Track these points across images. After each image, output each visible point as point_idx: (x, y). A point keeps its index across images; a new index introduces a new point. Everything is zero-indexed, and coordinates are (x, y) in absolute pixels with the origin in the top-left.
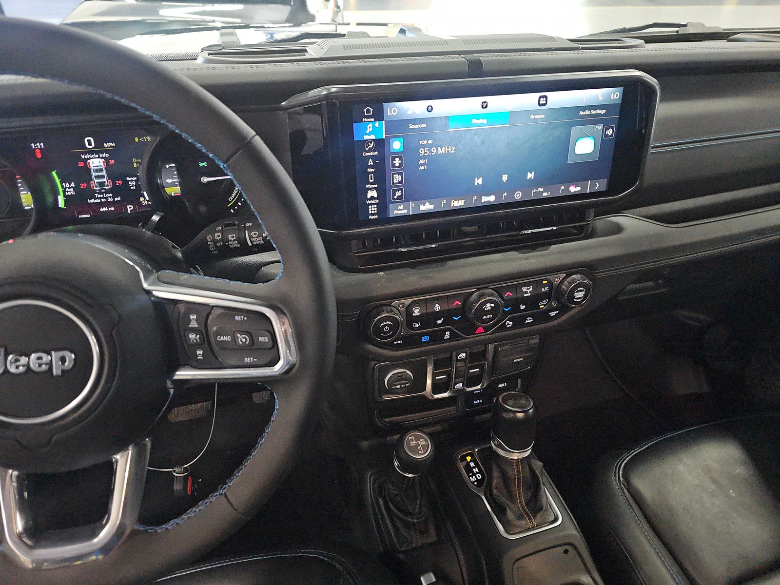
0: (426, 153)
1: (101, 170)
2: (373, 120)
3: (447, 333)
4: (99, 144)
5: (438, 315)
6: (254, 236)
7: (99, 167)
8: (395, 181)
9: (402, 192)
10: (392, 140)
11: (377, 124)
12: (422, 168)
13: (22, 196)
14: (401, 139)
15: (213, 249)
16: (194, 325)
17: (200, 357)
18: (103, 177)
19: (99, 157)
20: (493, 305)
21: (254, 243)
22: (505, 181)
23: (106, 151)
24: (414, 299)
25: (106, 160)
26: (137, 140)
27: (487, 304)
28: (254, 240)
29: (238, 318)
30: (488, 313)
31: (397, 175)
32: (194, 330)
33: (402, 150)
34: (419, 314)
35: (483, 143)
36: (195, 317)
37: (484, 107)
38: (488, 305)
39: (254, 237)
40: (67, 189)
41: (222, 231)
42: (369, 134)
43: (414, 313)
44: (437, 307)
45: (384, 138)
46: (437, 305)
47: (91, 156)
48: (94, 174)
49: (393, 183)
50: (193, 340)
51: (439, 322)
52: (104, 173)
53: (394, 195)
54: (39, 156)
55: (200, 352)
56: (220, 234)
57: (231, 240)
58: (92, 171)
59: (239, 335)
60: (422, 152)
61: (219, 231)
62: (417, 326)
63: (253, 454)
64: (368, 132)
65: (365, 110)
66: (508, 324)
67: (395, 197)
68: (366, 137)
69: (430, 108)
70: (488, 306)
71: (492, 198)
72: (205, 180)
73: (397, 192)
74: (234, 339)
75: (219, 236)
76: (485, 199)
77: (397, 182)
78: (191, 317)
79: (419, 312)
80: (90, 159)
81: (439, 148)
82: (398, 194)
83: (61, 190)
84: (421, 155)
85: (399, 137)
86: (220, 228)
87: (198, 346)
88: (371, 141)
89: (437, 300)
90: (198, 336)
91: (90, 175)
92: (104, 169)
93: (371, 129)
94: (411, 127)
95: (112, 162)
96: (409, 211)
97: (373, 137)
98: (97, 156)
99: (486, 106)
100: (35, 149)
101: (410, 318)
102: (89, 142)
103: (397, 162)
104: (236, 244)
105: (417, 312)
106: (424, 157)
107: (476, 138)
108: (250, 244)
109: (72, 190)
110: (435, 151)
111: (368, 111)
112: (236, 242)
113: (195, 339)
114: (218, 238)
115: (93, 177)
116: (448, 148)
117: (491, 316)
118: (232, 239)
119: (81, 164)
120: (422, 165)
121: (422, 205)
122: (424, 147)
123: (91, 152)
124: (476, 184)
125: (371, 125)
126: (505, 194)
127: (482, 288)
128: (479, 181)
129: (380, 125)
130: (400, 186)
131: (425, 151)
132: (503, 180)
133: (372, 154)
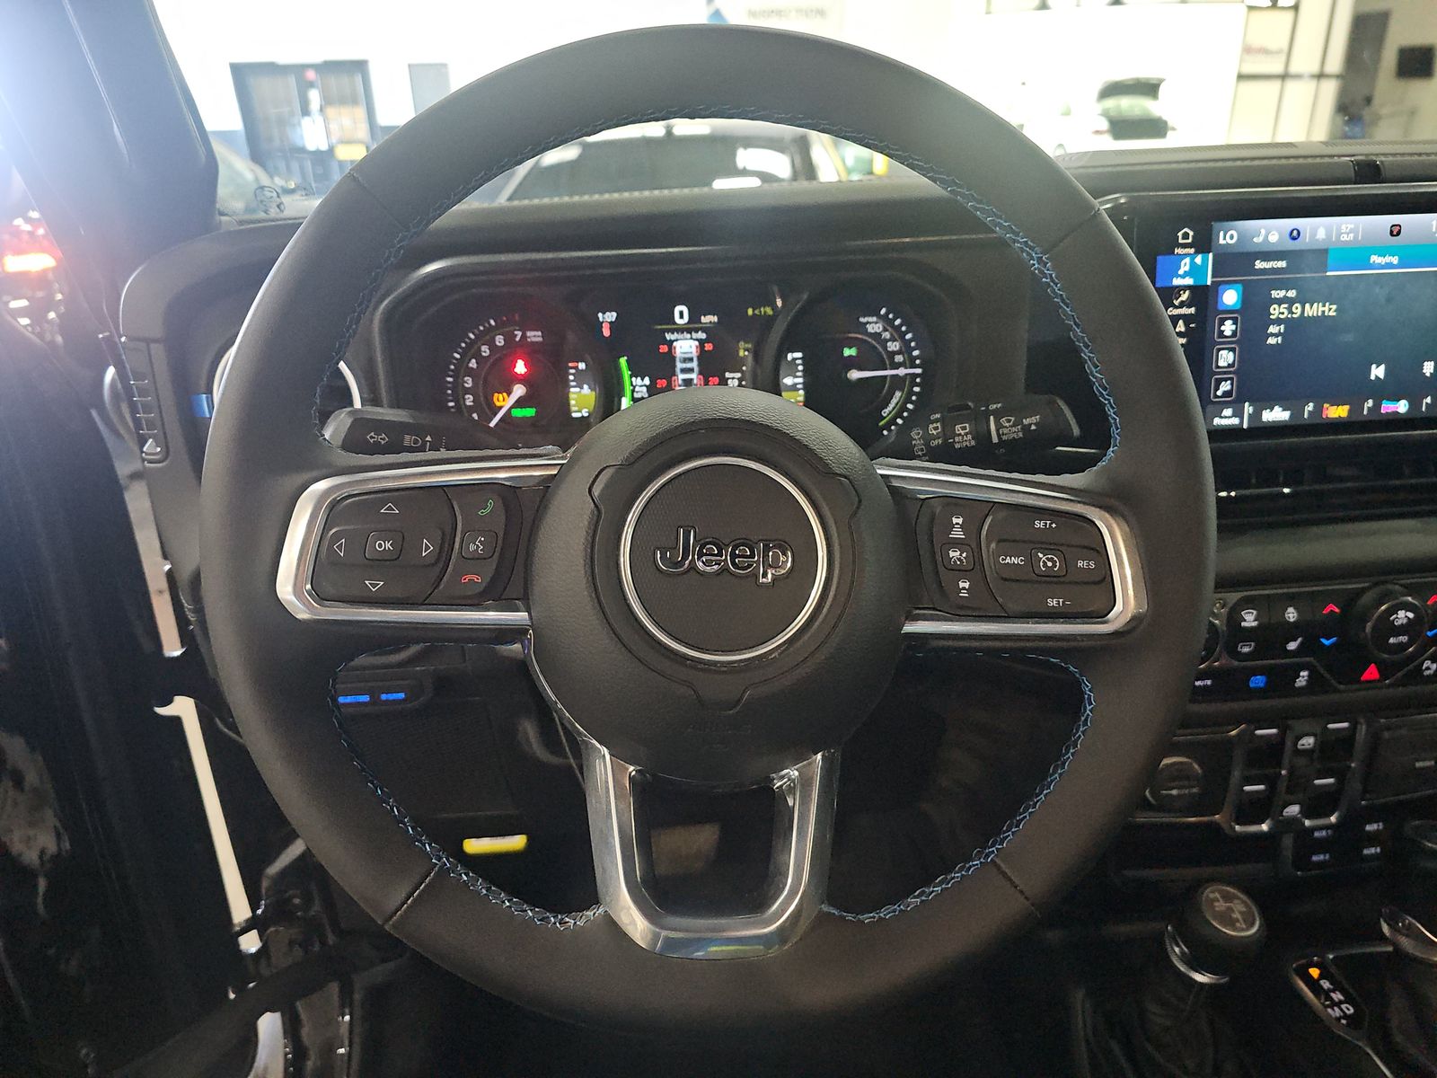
0: (1283, 313)
1: (691, 360)
2: (1192, 251)
3: (1302, 674)
4: (694, 318)
5: (1292, 631)
6: (1007, 425)
7: (689, 356)
8: (1221, 363)
9: (1232, 384)
10: (1221, 287)
11: (1199, 259)
12: (1271, 341)
13: (571, 396)
14: (1240, 287)
15: (920, 453)
16: (957, 534)
17: (964, 594)
18: (691, 370)
19: (691, 338)
20: (1411, 615)
21: (1004, 438)
22: (1428, 375)
23: (704, 330)
24: (1245, 593)
25: (701, 342)
26: (750, 312)
27: (1399, 612)
28: (1006, 431)
29: (1039, 524)
30: (1399, 631)
31: (1226, 351)
32: (957, 544)
33: (1238, 307)
34: (1255, 624)
35: (1389, 300)
36: (960, 521)
37: (1395, 233)
38: (1401, 614)
39: (1006, 427)
40: (637, 389)
41: (942, 420)
42: (1183, 277)
43: (1245, 621)
44: (1291, 615)
45: (1209, 283)
46: (1291, 610)
47: (680, 336)
48: (679, 365)
49: (1218, 367)
50: (955, 562)
51: (1292, 646)
52: (694, 365)
53: (1217, 388)
54: (606, 332)
55: (964, 584)
56: (939, 424)
57: (960, 435)
58: (678, 360)
59: (1041, 555)
60: (1276, 311)
61: (936, 421)
62: (1246, 650)
63: (1045, 792)
64: (1181, 272)
65: (1180, 234)
66: (1428, 668)
67: (1219, 393)
68: (1177, 282)
69: (1295, 233)
70: (1402, 616)
71: (1402, 407)
72: (855, 375)
73: (1223, 383)
74: (1031, 561)
75: (936, 428)
76: (1388, 407)
77: (1226, 364)
78: (955, 520)
79: (1254, 621)
80: (677, 340)
81: (1307, 306)
82: (1225, 386)
83: (628, 389)
84: (1272, 317)
85: (1236, 282)
86: (938, 416)
87: (962, 572)
88: (1185, 288)
89: (1291, 600)
90: (964, 555)
91: (674, 366)
92: (695, 359)
93: (1187, 268)
94: (1259, 265)
95: (709, 347)
96: (1242, 422)
97: (1189, 281)
98: (689, 336)
99: (1399, 233)
100: (603, 322)
101: (1237, 632)
102: (681, 314)
103: (1228, 328)
104: (969, 441)
105: (1250, 619)
106: (1278, 322)
107: (1377, 290)
108: (995, 440)
109: (644, 389)
110: (1299, 311)
111: (1186, 236)
112: (970, 437)
113: (959, 559)
114: (934, 432)
115: (678, 370)
116: (1324, 306)
117: (1404, 639)
118: (963, 432)
119: (664, 349)
120: (1272, 335)
121: (1268, 410)
122: (1280, 302)
123: (681, 330)
124: (1373, 377)
125: (1187, 260)
126: (1428, 400)
127: (1384, 582)
128: (1378, 372)
129: (1205, 261)
130: (1230, 373)
131: (1281, 311)
132: (1424, 371)
133: (1184, 311)
